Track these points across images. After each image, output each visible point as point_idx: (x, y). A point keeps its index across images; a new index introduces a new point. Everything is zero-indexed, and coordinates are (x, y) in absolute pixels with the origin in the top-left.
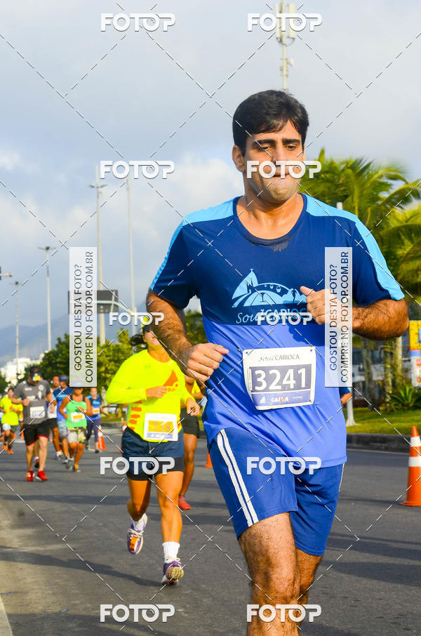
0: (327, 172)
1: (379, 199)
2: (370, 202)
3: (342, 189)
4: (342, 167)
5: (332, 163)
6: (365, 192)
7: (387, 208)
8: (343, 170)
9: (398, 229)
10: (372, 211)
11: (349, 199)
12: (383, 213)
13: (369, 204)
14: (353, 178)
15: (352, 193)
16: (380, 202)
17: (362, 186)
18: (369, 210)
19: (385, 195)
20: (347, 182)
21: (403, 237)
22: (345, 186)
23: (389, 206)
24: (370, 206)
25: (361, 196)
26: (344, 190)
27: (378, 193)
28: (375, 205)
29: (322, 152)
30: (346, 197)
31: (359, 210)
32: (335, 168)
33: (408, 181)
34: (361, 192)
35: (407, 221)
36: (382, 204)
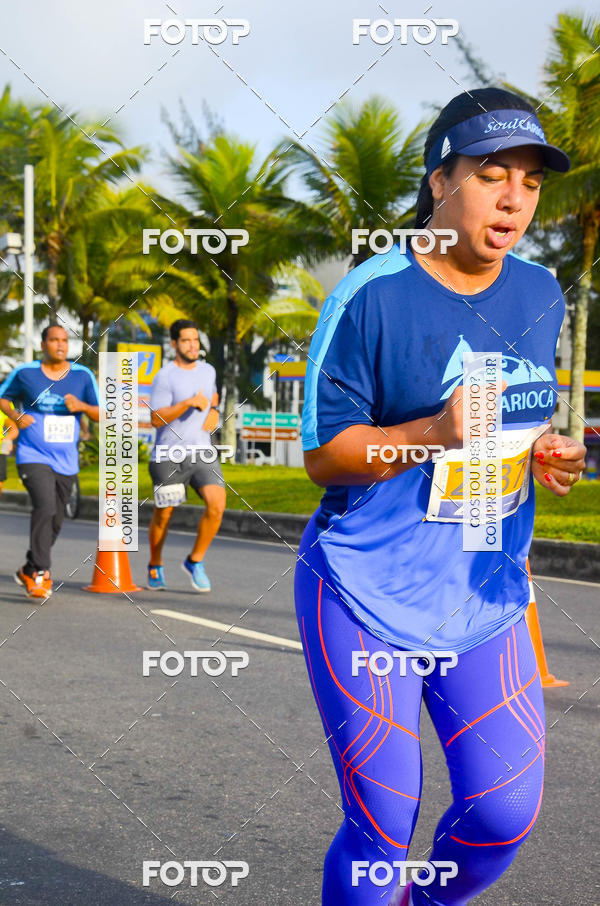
0: (13, 119)
1: (84, 167)
2: (72, 170)
3: (34, 146)
4: (37, 114)
5: (20, 107)
6: (66, 155)
7: (95, 182)
8: (36, 120)
9: (111, 214)
10: (75, 184)
11: (43, 163)
12: (91, 189)
13: (71, 173)
14: (50, 133)
15: (48, 154)
16: (86, 172)
17: (62, 146)
18: (71, 182)
19: (93, 163)
20: (41, 138)
21: (115, 224)
22: (39, 143)
23: (99, 180)
24: (71, 176)
25: (60, 160)
26: (37, 149)
27: (84, 158)
28: (79, 176)
29: (7, 90)
30: (39, 158)
31: (58, 181)
32: (25, 115)
33: (125, 145)
34: (61, 155)
35: (121, 203)
36: (91, 176)
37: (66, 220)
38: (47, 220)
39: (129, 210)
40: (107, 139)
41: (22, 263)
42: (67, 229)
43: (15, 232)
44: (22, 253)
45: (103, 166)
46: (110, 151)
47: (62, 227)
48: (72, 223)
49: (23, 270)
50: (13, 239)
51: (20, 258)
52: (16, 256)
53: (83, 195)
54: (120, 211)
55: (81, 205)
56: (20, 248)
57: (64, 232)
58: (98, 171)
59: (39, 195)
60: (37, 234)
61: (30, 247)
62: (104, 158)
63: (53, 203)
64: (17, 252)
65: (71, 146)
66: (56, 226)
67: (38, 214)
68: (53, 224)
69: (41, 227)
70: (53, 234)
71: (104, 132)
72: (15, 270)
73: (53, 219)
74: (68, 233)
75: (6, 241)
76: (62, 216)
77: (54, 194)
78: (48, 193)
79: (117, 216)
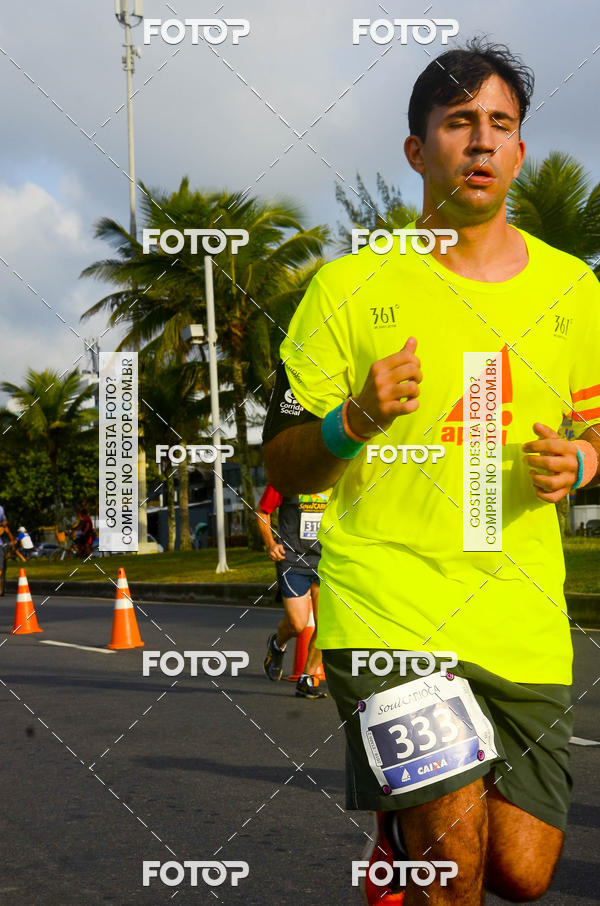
0: (190, 212)
1: (264, 252)
2: (251, 257)
4: (214, 205)
5: (198, 198)
7: (275, 266)
8: (213, 211)
9: (291, 296)
10: (253, 270)
12: (270, 273)
13: (250, 260)
14: (227, 222)
16: (265, 257)
18: (250, 267)
19: (274, 247)
23: (277, 264)
24: (251, 263)
27: (262, 244)
28: (258, 262)
29: (185, 183)
31: (237, 268)
32: (203, 207)
33: (303, 228)
36: (268, 260)
37: (247, 307)
38: (229, 309)
40: (285, 224)
41: (206, 353)
42: (248, 316)
43: (197, 323)
44: (207, 343)
45: (280, 251)
46: (290, 234)
47: (243, 313)
48: (253, 309)
49: (207, 360)
50: (196, 330)
51: (204, 349)
52: (200, 346)
53: (263, 281)
55: (261, 293)
56: (203, 338)
57: (246, 318)
58: (277, 255)
59: (219, 285)
60: (218, 323)
61: (213, 337)
62: (283, 243)
63: (234, 291)
64: (200, 342)
66: (238, 314)
67: (220, 304)
68: (235, 312)
69: (223, 315)
70: (235, 322)
71: (282, 217)
72: (200, 359)
73: (234, 306)
74: (249, 319)
75: (190, 332)
76: (243, 303)
77: (234, 282)
78: (228, 283)
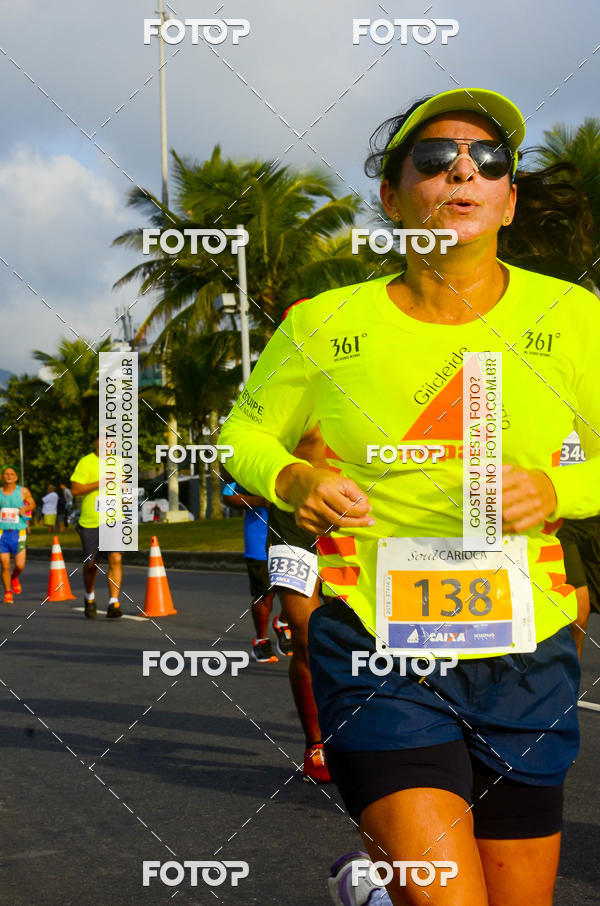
0: (223, 180)
1: (296, 221)
2: (282, 226)
3: (244, 205)
4: (246, 173)
5: (230, 166)
6: (276, 211)
7: (307, 234)
8: (246, 179)
9: (322, 265)
10: (286, 239)
11: (254, 221)
12: (302, 242)
13: (281, 229)
14: (259, 190)
15: (259, 211)
16: (297, 227)
17: (272, 203)
18: (282, 236)
19: (304, 216)
20: (251, 197)
21: (329, 277)
22: (249, 202)
23: (309, 232)
24: (283, 232)
25: (270, 217)
26: (248, 207)
27: (294, 212)
28: (290, 230)
29: (217, 151)
30: (250, 217)
31: (268, 237)
32: (235, 175)
33: (336, 197)
34: (271, 211)
35: (335, 253)
36: (302, 229)
37: (279, 275)
38: (260, 278)
39: (341, 260)
40: (318, 192)
41: (238, 322)
42: (280, 284)
43: (229, 292)
44: (238, 312)
45: (313, 218)
46: (322, 203)
47: (275, 283)
48: (284, 277)
49: (239, 329)
50: (228, 299)
51: (236, 318)
52: (232, 315)
53: (295, 249)
54: (333, 262)
55: (294, 260)
56: (235, 307)
57: (277, 287)
58: (309, 224)
59: (251, 253)
60: (251, 292)
61: (245, 306)
62: (314, 211)
63: (266, 259)
64: (232, 311)
65: (281, 201)
66: (270, 283)
67: (251, 273)
68: (267, 281)
69: (255, 283)
70: (267, 291)
71: (314, 185)
72: (231, 329)
73: (266, 275)
74: (281, 288)
75: (221, 301)
76: (275, 272)
77: (266, 250)
78: (260, 250)
79: (330, 266)
